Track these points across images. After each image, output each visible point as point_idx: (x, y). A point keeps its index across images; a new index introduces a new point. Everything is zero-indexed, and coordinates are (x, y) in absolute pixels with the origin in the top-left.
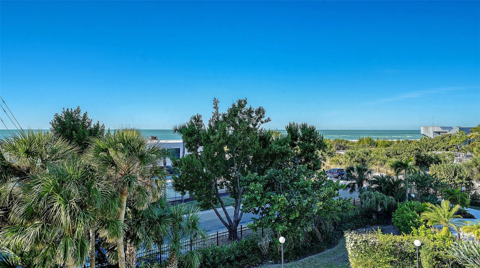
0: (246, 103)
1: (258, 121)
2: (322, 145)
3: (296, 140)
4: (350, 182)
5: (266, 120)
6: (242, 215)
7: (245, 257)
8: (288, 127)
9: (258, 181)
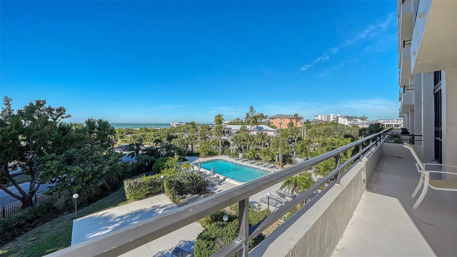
0: (45, 103)
1: (58, 117)
2: (112, 132)
3: (94, 129)
4: (131, 152)
5: (66, 116)
6: (38, 187)
7: (39, 217)
8: (87, 122)
9: (55, 159)
